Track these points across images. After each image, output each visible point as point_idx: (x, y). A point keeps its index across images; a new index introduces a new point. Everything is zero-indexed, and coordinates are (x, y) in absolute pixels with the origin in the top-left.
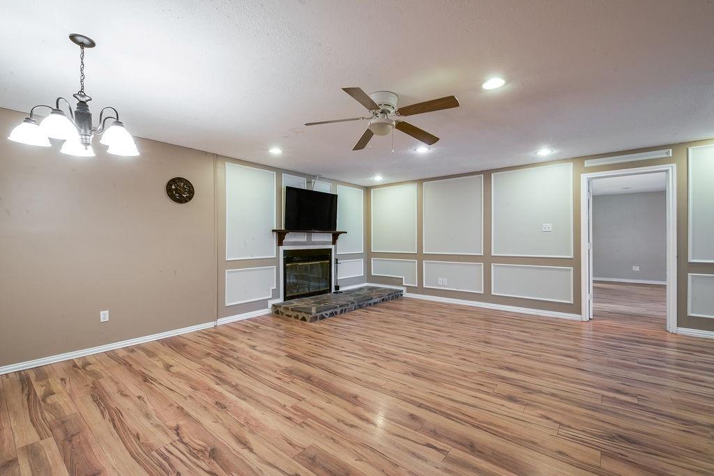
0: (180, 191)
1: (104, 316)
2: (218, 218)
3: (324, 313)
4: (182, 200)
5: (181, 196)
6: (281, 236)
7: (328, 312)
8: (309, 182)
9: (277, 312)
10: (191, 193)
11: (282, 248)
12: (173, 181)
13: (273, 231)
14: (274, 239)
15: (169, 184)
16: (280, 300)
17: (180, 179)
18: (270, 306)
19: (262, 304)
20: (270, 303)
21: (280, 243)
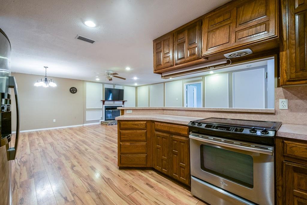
0: (73, 90)
1: (54, 121)
2: (84, 97)
3: (113, 124)
4: (74, 93)
5: (73, 92)
6: (104, 102)
7: (114, 123)
8: (114, 86)
9: (102, 123)
10: (76, 91)
11: (104, 106)
12: (72, 88)
13: (101, 100)
14: (102, 103)
15: (70, 89)
16: (104, 120)
17: (73, 88)
18: (100, 122)
19: (98, 121)
20: (100, 121)
21: (104, 104)
